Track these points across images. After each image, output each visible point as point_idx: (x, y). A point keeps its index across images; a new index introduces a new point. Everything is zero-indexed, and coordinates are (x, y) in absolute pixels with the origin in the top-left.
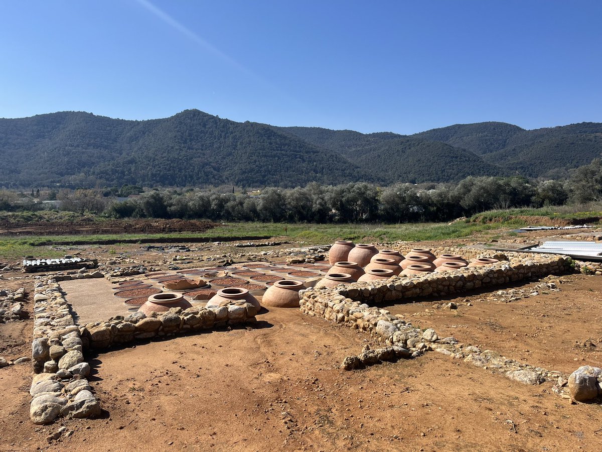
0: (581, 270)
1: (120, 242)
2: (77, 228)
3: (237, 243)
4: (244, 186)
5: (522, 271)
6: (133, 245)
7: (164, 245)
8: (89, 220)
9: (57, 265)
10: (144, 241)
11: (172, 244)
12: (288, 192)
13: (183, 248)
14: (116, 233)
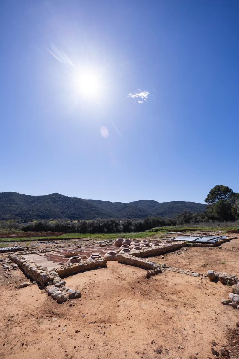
0: (191, 245)
1: (29, 240)
2: (9, 235)
3: (74, 240)
4: (71, 219)
5: (176, 246)
6: (34, 241)
7: (46, 242)
8: (14, 232)
9: (13, 250)
10: (39, 240)
11: (49, 241)
12: (87, 221)
13: (54, 242)
14: (26, 237)
